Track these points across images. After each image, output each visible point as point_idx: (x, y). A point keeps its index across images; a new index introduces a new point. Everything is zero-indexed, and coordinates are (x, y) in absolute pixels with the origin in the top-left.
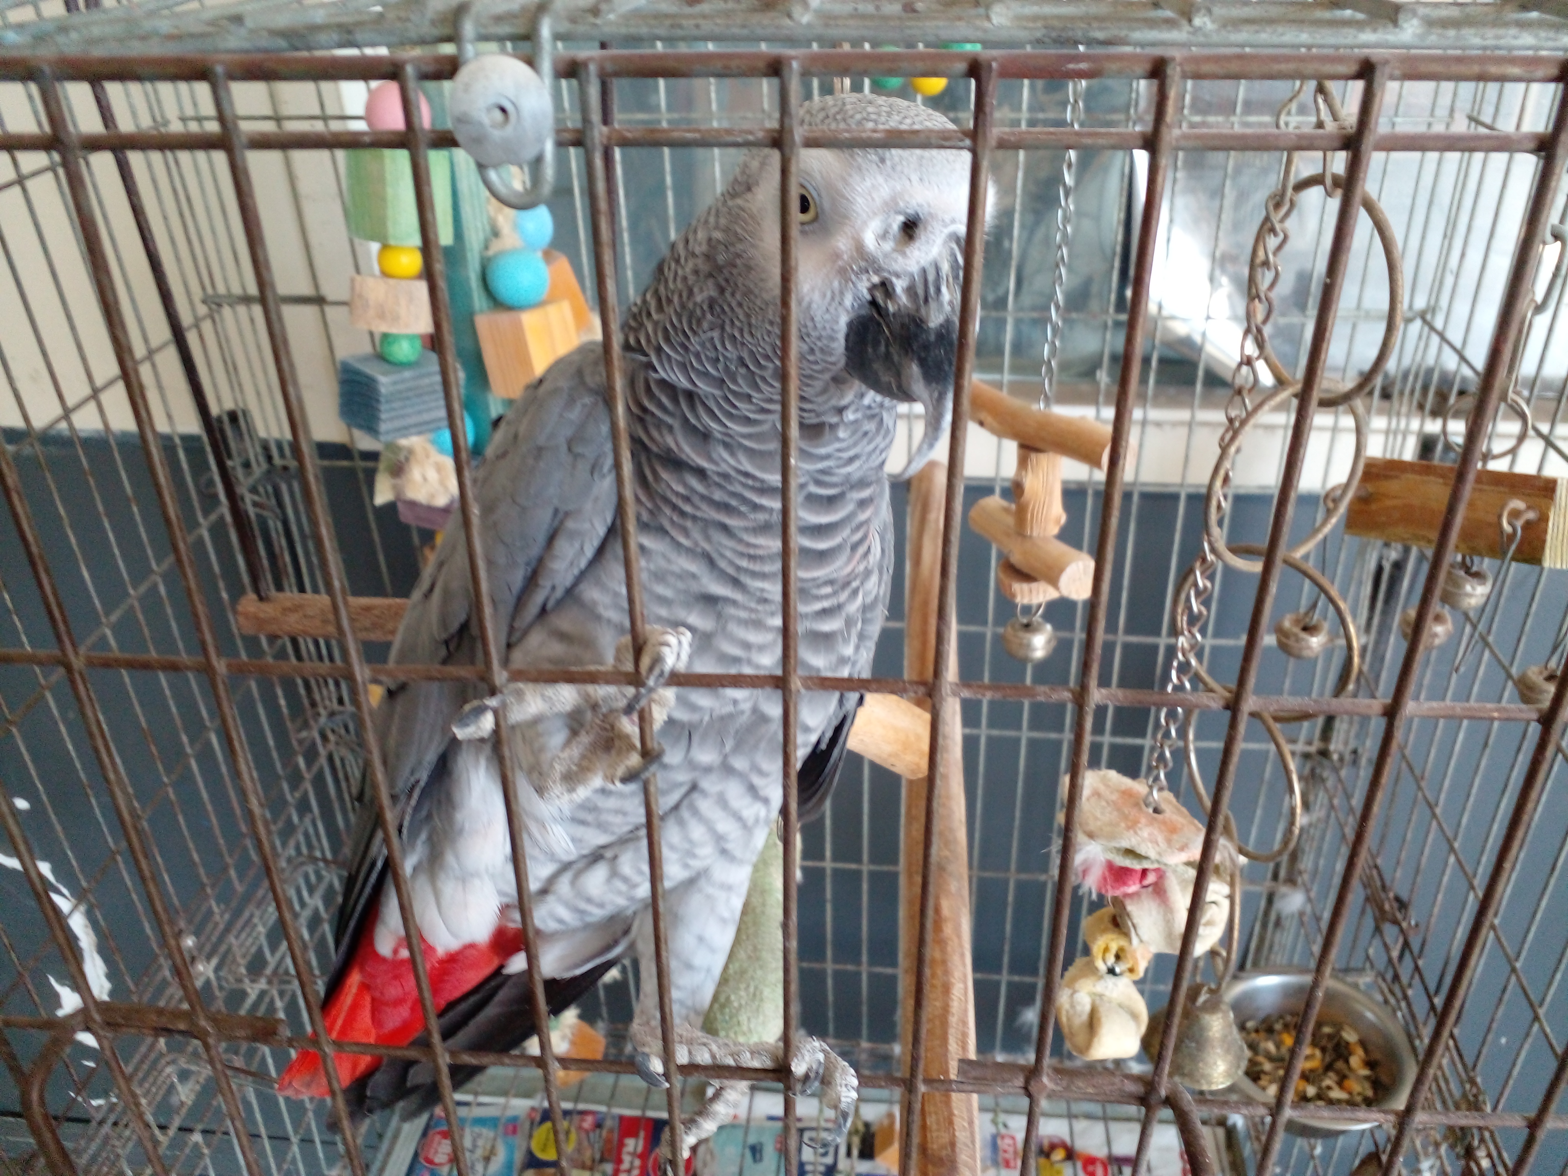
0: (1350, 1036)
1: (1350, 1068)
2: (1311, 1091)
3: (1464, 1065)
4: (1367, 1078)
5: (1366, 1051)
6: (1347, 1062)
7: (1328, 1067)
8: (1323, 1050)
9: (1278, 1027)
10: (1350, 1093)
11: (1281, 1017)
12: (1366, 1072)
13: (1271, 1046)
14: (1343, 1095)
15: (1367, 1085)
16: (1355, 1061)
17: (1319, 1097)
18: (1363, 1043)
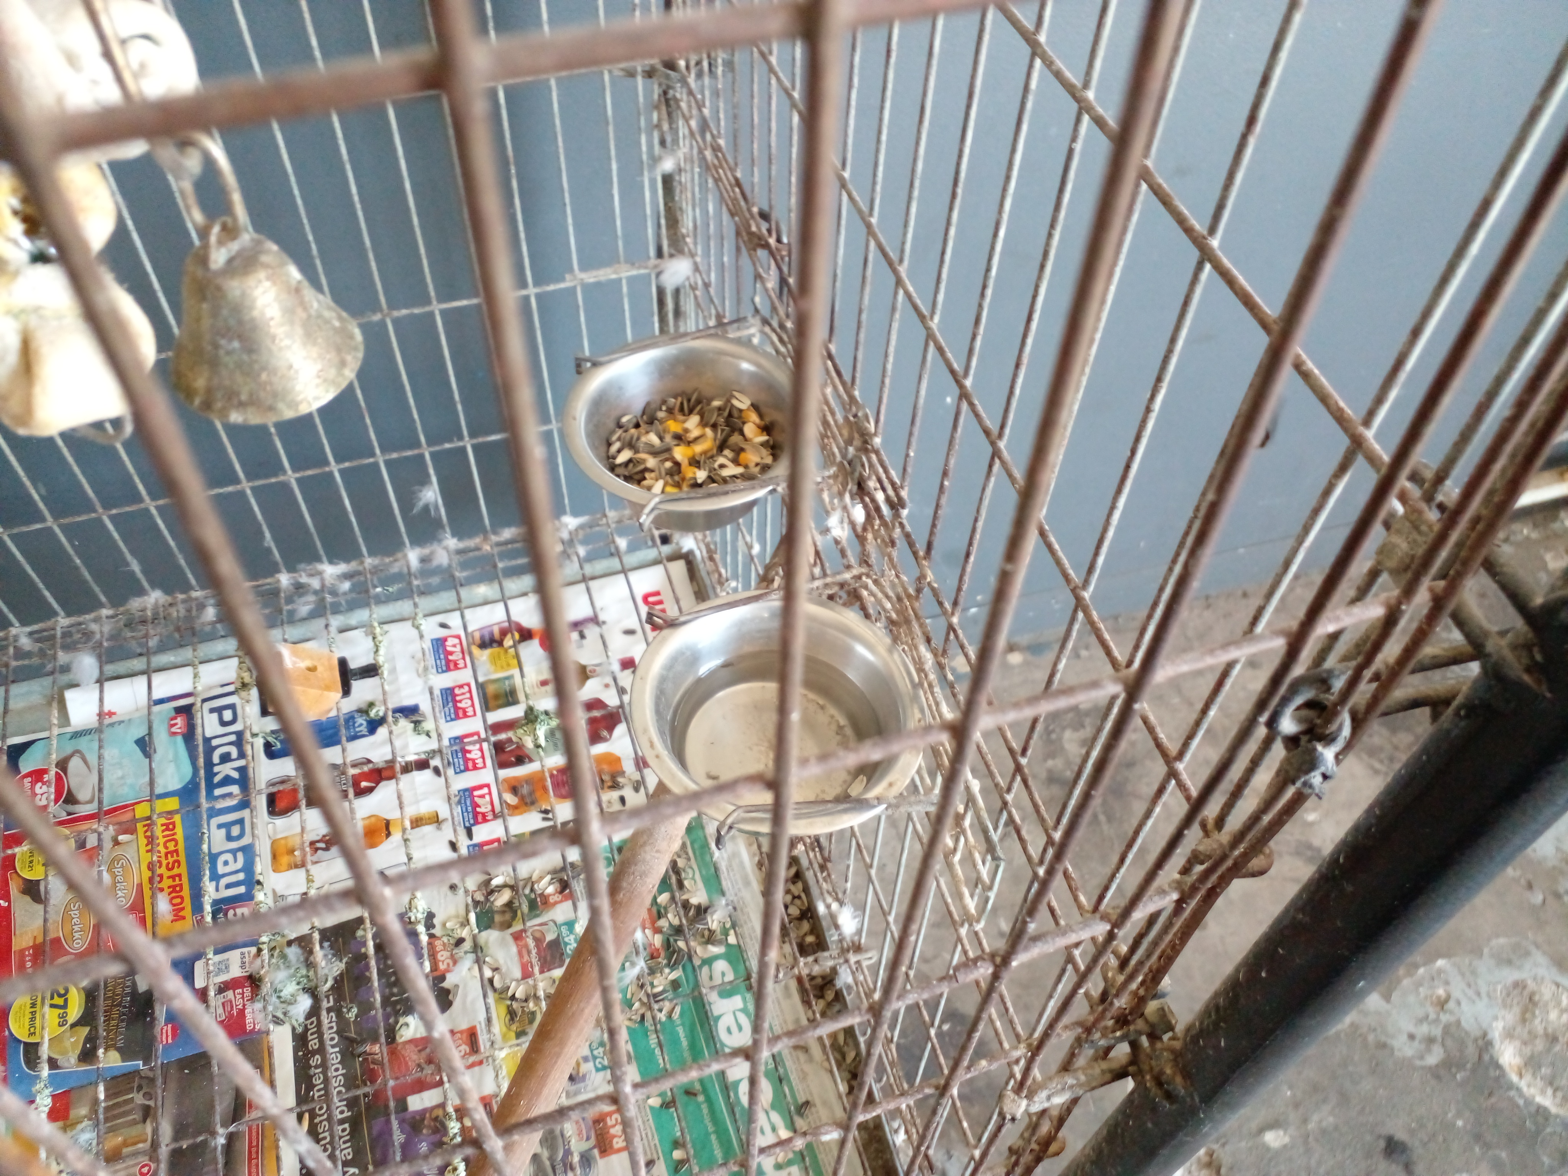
0: (742, 403)
1: (746, 439)
2: (701, 475)
3: (843, 383)
4: (763, 444)
5: (761, 416)
6: (742, 433)
7: (721, 448)
8: (714, 426)
9: (661, 415)
10: (746, 467)
11: (664, 402)
12: (764, 438)
13: (653, 438)
14: (739, 470)
15: (765, 452)
16: (749, 429)
17: (711, 479)
18: (755, 407)
